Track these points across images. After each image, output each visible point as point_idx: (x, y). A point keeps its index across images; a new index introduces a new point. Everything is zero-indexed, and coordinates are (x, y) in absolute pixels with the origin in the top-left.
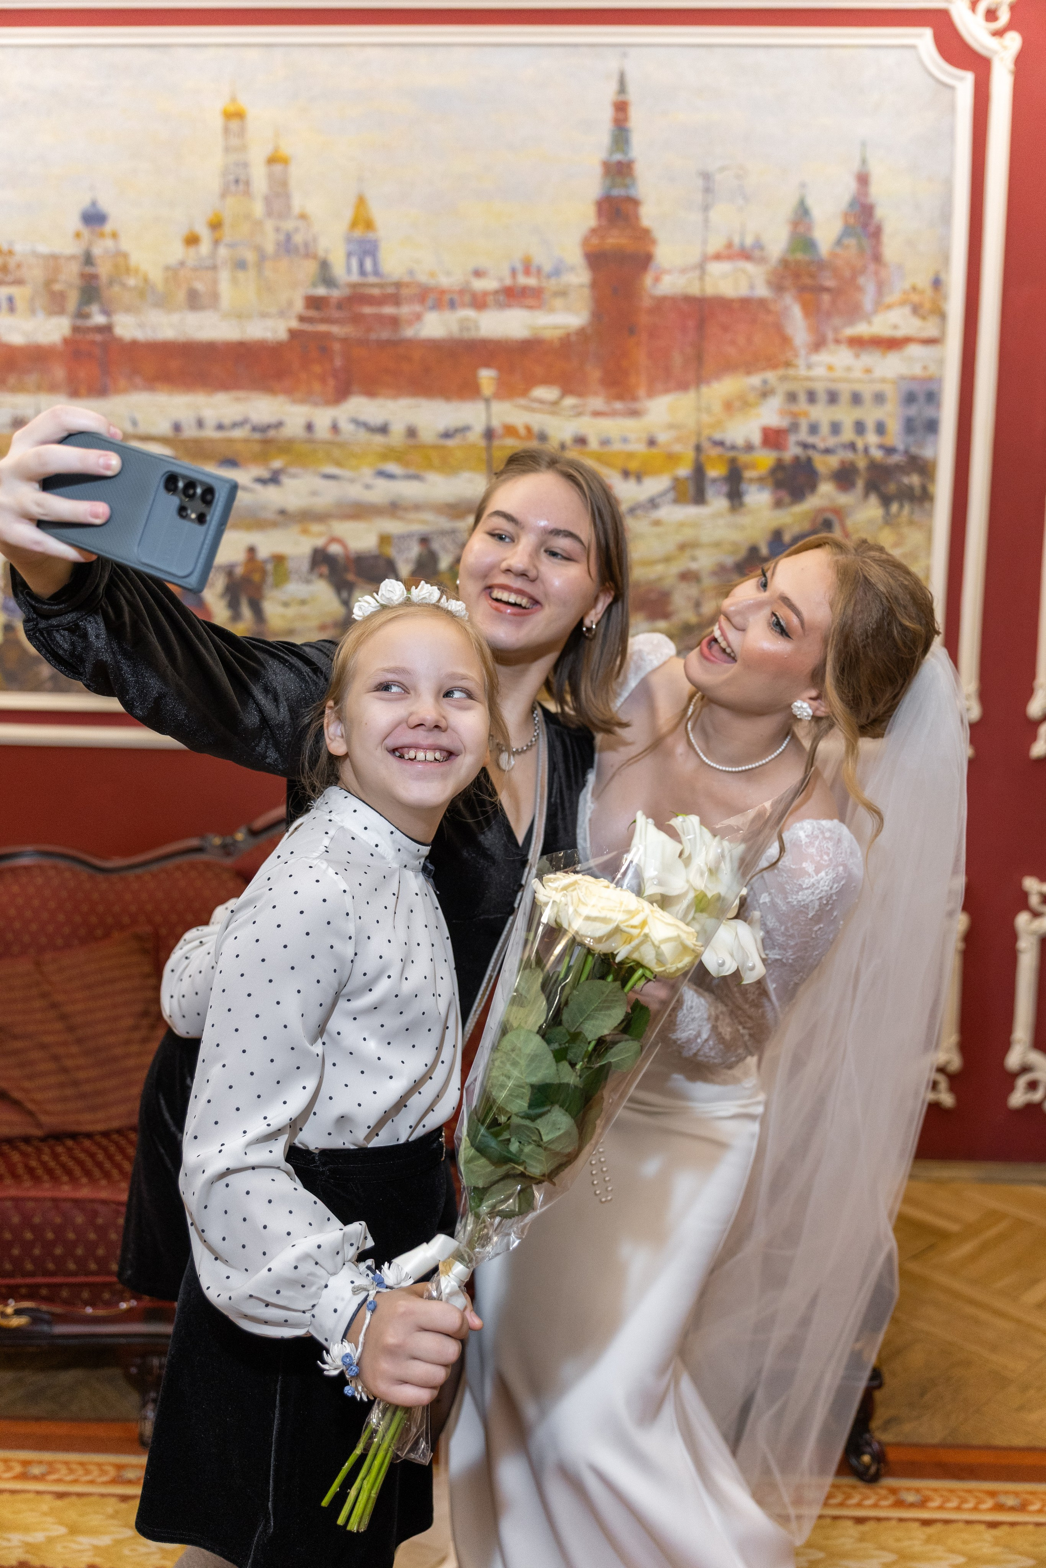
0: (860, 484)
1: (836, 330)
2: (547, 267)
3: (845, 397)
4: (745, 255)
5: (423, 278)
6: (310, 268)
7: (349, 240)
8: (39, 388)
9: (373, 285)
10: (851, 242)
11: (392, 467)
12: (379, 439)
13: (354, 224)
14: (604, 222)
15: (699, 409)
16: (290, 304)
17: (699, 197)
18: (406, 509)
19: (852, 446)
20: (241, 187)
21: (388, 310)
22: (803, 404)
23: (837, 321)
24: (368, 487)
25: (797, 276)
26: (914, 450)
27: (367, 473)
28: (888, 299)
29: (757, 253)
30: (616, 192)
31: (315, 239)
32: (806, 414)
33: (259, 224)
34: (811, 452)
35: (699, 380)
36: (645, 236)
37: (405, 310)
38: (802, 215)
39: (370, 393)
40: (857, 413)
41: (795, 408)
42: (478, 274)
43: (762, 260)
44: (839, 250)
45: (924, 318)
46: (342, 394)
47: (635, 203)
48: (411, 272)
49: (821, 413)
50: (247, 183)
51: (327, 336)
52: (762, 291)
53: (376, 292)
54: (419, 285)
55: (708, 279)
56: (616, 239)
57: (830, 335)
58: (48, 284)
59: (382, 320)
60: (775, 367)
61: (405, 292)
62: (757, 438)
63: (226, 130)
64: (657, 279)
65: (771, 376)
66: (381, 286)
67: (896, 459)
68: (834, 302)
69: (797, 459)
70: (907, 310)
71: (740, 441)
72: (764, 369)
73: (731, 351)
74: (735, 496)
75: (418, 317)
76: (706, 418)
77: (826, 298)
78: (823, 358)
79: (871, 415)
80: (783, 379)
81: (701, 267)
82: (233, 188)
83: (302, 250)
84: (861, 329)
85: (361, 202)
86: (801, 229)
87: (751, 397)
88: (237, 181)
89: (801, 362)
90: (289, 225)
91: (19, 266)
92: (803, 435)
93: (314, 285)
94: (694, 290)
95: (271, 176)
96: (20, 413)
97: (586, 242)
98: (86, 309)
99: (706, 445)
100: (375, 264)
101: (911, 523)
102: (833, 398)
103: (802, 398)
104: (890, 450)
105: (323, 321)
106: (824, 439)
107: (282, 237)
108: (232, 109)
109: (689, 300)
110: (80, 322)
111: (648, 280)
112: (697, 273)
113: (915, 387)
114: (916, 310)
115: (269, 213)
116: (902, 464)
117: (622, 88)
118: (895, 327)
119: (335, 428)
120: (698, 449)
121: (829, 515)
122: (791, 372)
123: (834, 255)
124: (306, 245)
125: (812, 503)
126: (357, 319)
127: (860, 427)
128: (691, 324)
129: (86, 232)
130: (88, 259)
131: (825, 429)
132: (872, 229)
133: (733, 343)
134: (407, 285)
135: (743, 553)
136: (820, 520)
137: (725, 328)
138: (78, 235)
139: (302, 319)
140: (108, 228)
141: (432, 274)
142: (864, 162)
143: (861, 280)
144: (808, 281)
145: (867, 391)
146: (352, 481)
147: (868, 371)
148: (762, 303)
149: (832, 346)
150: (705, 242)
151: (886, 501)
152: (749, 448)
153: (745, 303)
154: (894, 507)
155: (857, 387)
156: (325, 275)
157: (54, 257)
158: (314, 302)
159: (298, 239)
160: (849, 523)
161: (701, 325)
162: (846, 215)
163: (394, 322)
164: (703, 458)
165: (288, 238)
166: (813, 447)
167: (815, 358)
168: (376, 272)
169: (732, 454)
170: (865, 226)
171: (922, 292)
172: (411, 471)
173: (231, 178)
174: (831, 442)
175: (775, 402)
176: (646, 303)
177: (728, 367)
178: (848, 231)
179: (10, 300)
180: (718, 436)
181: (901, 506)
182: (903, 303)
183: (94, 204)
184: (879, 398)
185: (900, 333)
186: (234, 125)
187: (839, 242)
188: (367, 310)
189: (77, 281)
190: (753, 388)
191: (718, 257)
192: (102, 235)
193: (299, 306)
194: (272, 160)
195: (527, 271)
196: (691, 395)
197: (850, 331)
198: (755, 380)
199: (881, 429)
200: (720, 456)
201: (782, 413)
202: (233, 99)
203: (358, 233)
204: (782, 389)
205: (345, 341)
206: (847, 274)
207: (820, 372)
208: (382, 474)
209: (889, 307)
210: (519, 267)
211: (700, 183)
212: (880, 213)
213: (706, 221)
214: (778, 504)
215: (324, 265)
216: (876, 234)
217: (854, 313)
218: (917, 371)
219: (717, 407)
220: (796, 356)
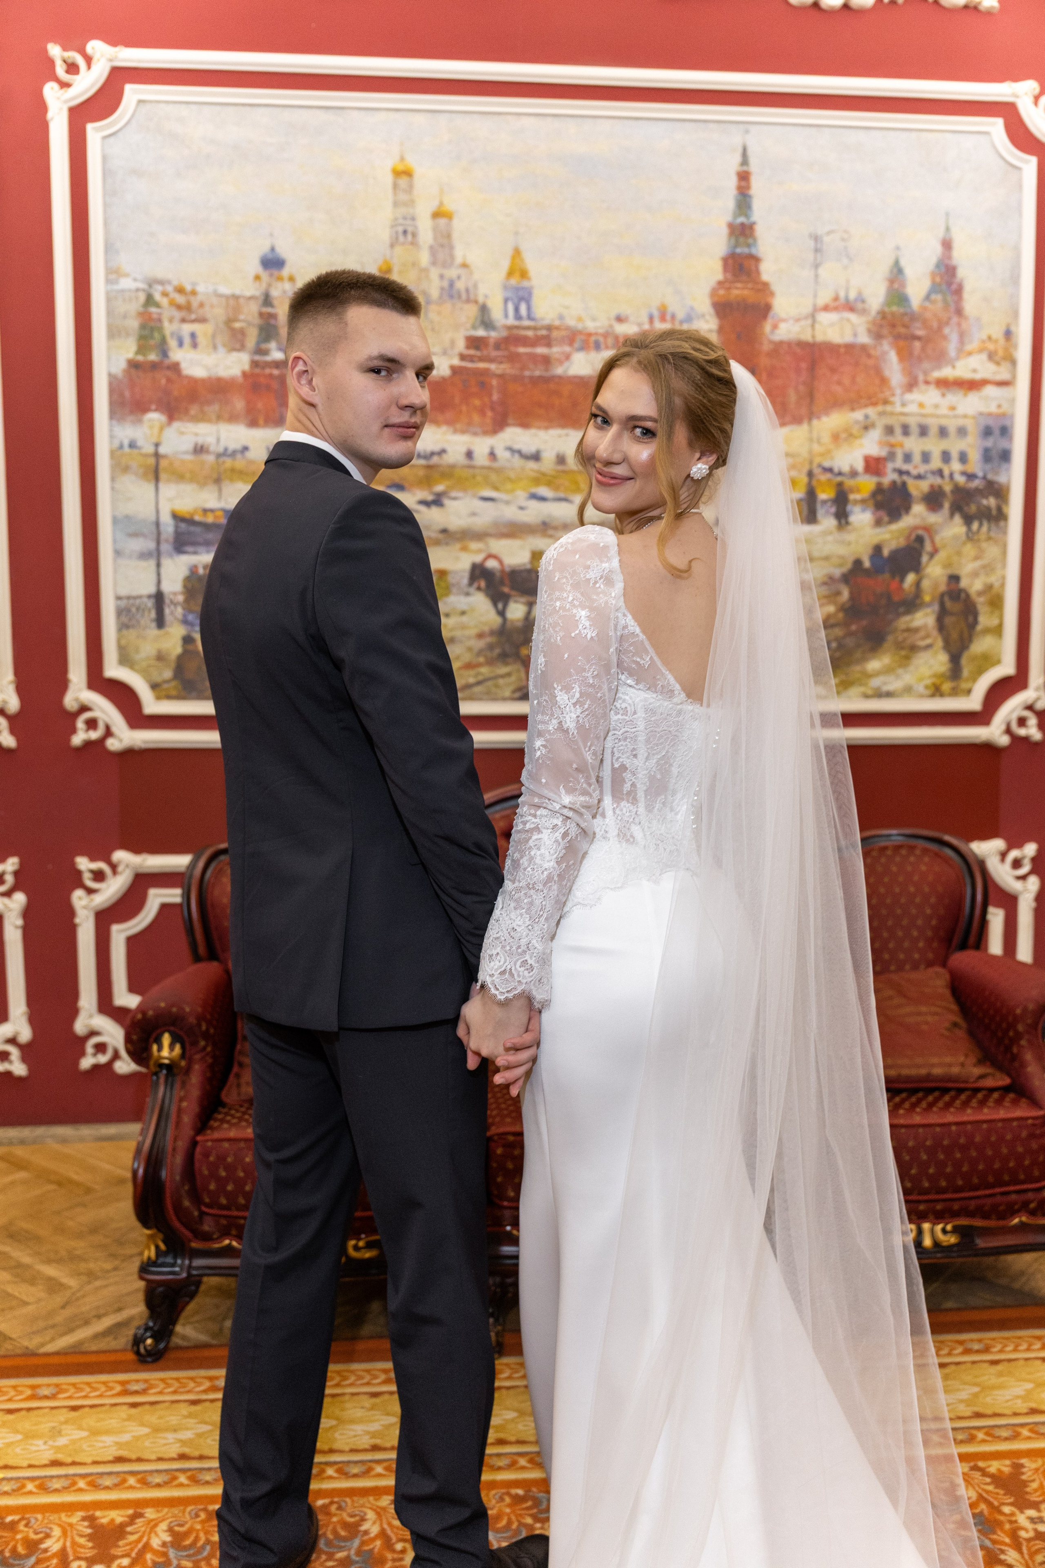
0: (947, 505)
1: (926, 373)
2: (680, 315)
3: (933, 431)
4: (850, 307)
5: (571, 322)
6: (472, 311)
7: (505, 288)
8: (219, 418)
9: (528, 328)
10: (938, 297)
11: (543, 491)
12: (532, 465)
13: (510, 274)
14: (729, 276)
15: (811, 440)
16: (453, 343)
17: (811, 256)
18: (555, 528)
19: (940, 473)
20: (409, 237)
21: (540, 350)
22: (898, 437)
23: (926, 365)
24: (521, 508)
25: (893, 326)
26: (990, 476)
27: (521, 495)
28: (969, 347)
29: (859, 306)
30: (739, 250)
31: (475, 286)
32: (902, 446)
33: (425, 270)
34: (905, 478)
35: (811, 416)
36: (764, 288)
37: (556, 351)
38: (897, 273)
39: (525, 425)
40: (944, 445)
41: (892, 440)
42: (620, 319)
43: (864, 312)
44: (927, 304)
45: (998, 363)
46: (499, 425)
47: (757, 260)
48: (561, 317)
49: (914, 444)
50: (414, 235)
51: (486, 372)
52: (864, 338)
53: (530, 333)
54: (568, 328)
55: (817, 326)
56: (739, 291)
57: (921, 378)
58: (229, 322)
59: (533, 357)
60: (875, 404)
61: (555, 334)
62: (860, 466)
63: (395, 186)
64: (775, 327)
65: (871, 411)
66: (535, 329)
67: (976, 483)
68: (923, 349)
69: (894, 483)
70: (984, 356)
71: (846, 469)
72: (866, 406)
73: (838, 389)
74: (842, 516)
75: (568, 357)
76: (816, 448)
77: (917, 344)
78: (915, 396)
79: (955, 446)
80: (882, 414)
81: (813, 316)
82: (401, 238)
83: (464, 296)
84: (947, 372)
85: (517, 253)
86: (896, 286)
87: (855, 431)
88: (405, 232)
89: (897, 399)
90: (452, 273)
91: (201, 305)
92: (899, 463)
93: (474, 327)
94: (807, 337)
95: (435, 229)
96: (200, 440)
97: (713, 293)
98: (264, 346)
99: (817, 471)
100: (529, 308)
101: (989, 539)
102: (923, 431)
103: (898, 431)
104: (971, 477)
105: (481, 359)
106: (917, 467)
107: (446, 284)
108: (400, 168)
109: (802, 344)
110: (257, 358)
111: (767, 327)
112: (809, 322)
113: (991, 422)
114: (991, 357)
115: (434, 263)
116: (981, 487)
117: (745, 161)
118: (975, 371)
119: (492, 455)
120: (810, 474)
121: (920, 532)
122: (888, 408)
123: (925, 309)
124: (467, 290)
125: (907, 522)
126: (513, 358)
127: (946, 457)
128: (804, 365)
129: (265, 275)
130: (267, 300)
131: (917, 458)
132: (954, 287)
133: (839, 383)
134: (557, 328)
135: (849, 566)
136: (913, 537)
137: (833, 370)
138: (257, 278)
139: (463, 357)
140: (286, 272)
141: (580, 319)
142: (948, 229)
143: (946, 331)
144: (902, 330)
145: (952, 426)
146: (507, 503)
147: (953, 408)
148: (864, 348)
149: (923, 387)
150: (815, 296)
151: (968, 520)
152: (854, 474)
153: (850, 348)
154: (975, 526)
155: (944, 422)
156: (484, 318)
157: (236, 297)
158: (474, 343)
159: (460, 285)
160: (938, 539)
161: (813, 367)
162: (933, 275)
163: (546, 361)
164: (814, 483)
165: (452, 284)
166: (908, 473)
167: (909, 397)
168: (530, 317)
169: (839, 479)
170: (949, 284)
171: (996, 341)
172: (562, 495)
173: (400, 229)
174: (922, 469)
175: (876, 434)
176: (766, 347)
177: (835, 404)
178: (935, 288)
179: (193, 336)
180: (827, 464)
181: (981, 525)
182: (981, 351)
183: (273, 249)
184: (962, 432)
185: (978, 376)
186: (403, 182)
187: (927, 297)
188: (522, 350)
189: (257, 321)
190: (857, 422)
191: (826, 308)
192: (280, 279)
193: (461, 345)
194: (436, 215)
195: (663, 318)
196: (805, 427)
197: (937, 374)
198: (858, 415)
199: (963, 458)
200: (829, 480)
201: (881, 443)
202: (402, 159)
203: (513, 282)
204: (881, 423)
205: (501, 376)
206: (935, 325)
207: (912, 408)
208: (534, 497)
209: (970, 354)
210: (656, 314)
211: (812, 243)
212: (961, 273)
213: (817, 276)
214: (878, 523)
215: (484, 309)
216: (958, 291)
217: (941, 358)
218: (993, 409)
219: (826, 439)
220: (893, 395)
